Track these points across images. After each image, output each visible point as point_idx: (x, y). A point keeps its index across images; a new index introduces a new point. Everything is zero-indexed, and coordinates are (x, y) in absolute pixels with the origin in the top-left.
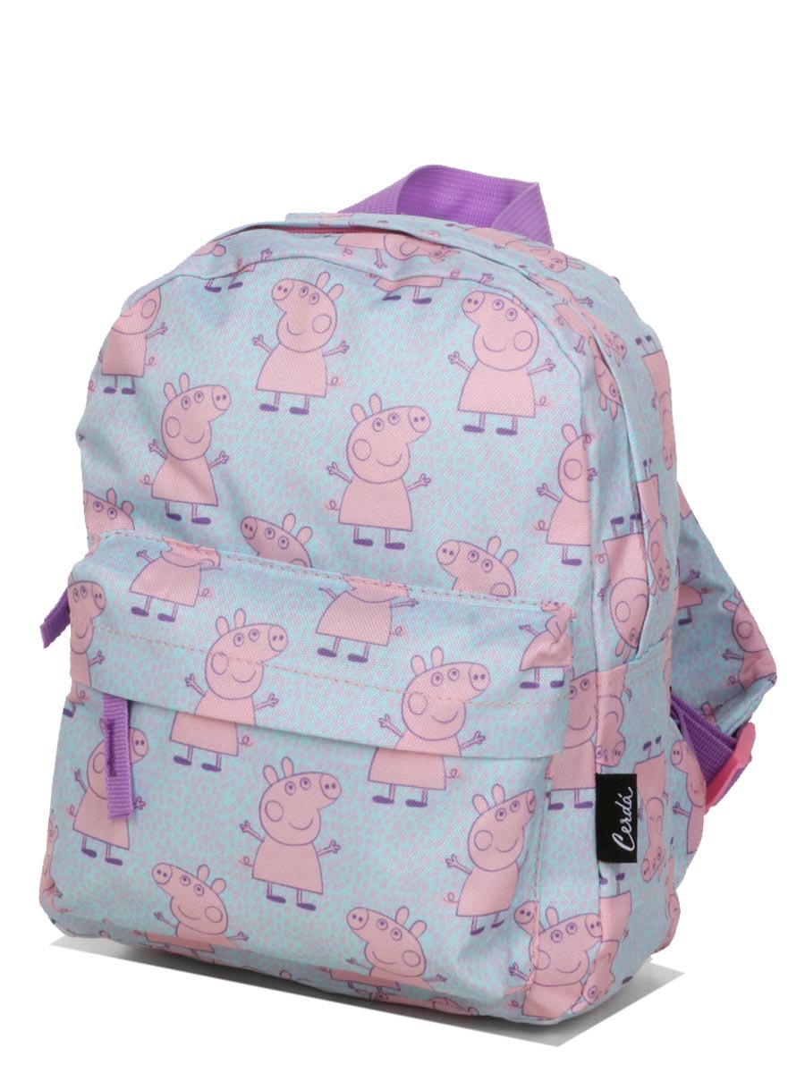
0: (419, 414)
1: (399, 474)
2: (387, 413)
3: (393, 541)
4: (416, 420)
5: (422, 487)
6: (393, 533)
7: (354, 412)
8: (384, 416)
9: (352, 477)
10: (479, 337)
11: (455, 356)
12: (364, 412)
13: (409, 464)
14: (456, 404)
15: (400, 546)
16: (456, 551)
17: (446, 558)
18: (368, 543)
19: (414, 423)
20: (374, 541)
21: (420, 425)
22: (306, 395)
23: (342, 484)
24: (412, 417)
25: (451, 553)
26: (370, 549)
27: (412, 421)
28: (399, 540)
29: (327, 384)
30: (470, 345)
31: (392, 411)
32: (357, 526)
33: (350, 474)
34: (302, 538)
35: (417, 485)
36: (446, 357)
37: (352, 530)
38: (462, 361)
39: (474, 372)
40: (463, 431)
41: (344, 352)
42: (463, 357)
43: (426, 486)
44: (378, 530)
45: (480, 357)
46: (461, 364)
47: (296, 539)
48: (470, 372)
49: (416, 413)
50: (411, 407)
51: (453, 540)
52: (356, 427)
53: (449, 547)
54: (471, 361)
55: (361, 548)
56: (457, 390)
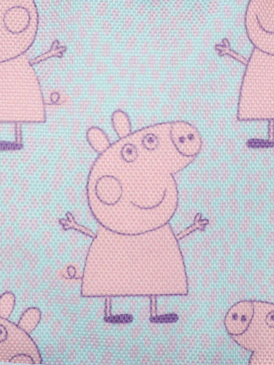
0: (185, 131)
1: (165, 219)
2: (141, 134)
3: (161, 312)
4: (182, 140)
5: (198, 232)
6: (161, 301)
7: (92, 139)
8: (136, 140)
9: (97, 231)
10: (251, 16)
11: (224, 46)
12: (106, 137)
13: (177, 203)
14: (234, 111)
15: (171, 318)
16: (249, 316)
17: (237, 326)
18: (126, 319)
19: (179, 144)
20: (134, 314)
21: (189, 147)
22: (16, 122)
23: (83, 241)
24: (176, 137)
25: (244, 318)
26: (127, 328)
27: (177, 141)
28: (169, 310)
29: (44, 104)
30: (242, 30)
31: (148, 131)
32: (108, 298)
33: (93, 226)
34: (27, 324)
35: (191, 230)
36: (212, 48)
37: (102, 304)
38: (234, 52)
39: (252, 63)
40: (246, 148)
41: (61, 55)
42: (234, 45)
43: (203, 230)
44: (139, 300)
45: (257, 43)
46: (233, 55)
47: (17, 326)
48: (247, 65)
49: (181, 131)
50: (172, 123)
51: (245, 301)
52: (96, 159)
53: (240, 310)
54: (245, 50)
55: (115, 328)
56: (232, 92)
